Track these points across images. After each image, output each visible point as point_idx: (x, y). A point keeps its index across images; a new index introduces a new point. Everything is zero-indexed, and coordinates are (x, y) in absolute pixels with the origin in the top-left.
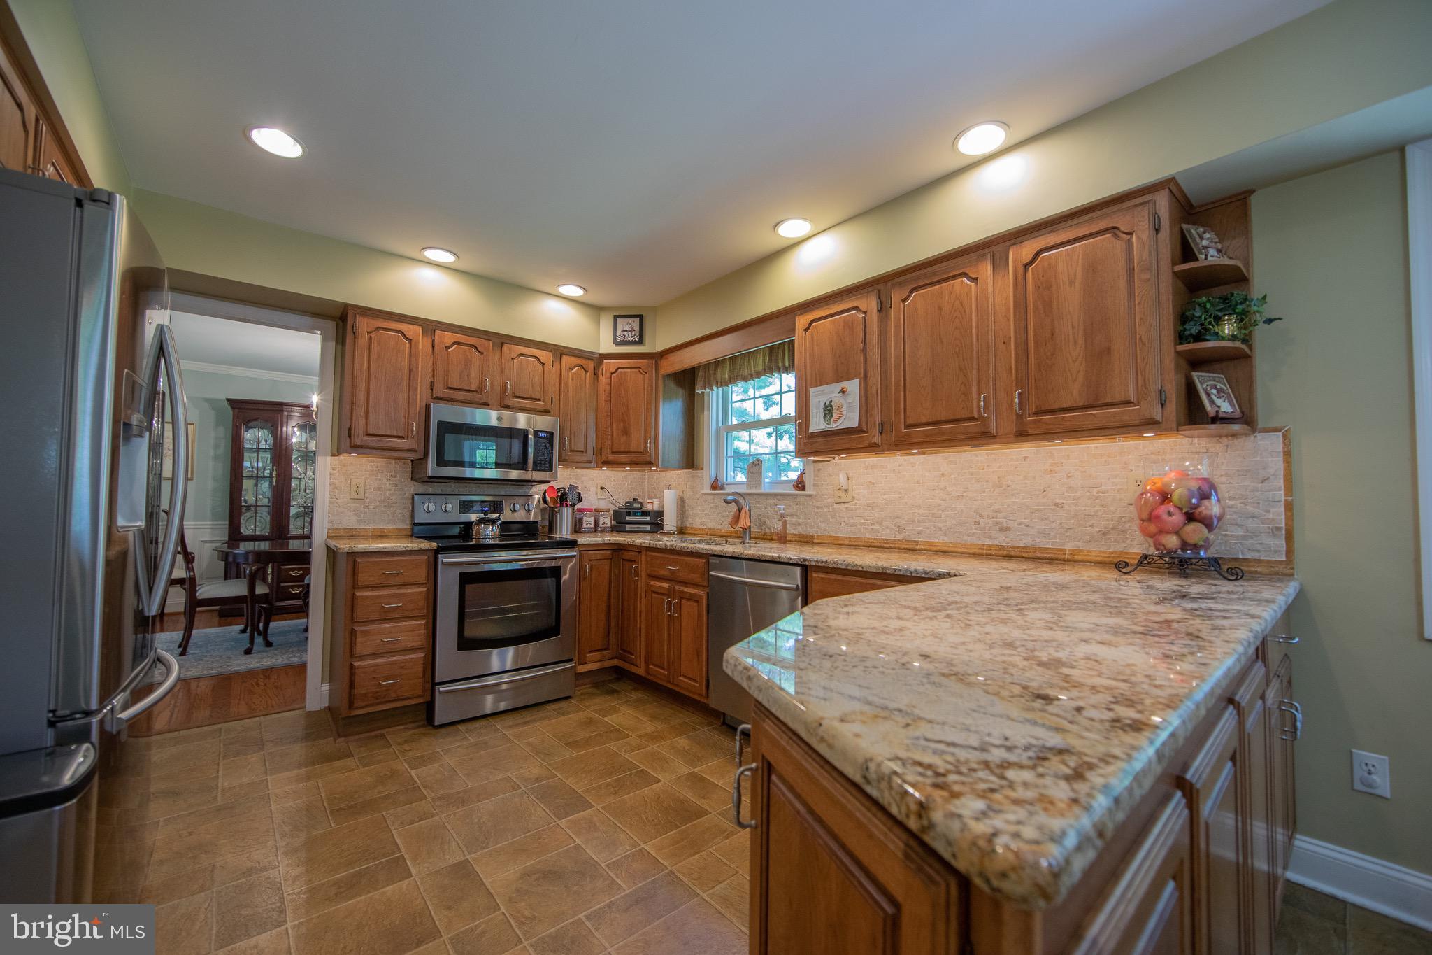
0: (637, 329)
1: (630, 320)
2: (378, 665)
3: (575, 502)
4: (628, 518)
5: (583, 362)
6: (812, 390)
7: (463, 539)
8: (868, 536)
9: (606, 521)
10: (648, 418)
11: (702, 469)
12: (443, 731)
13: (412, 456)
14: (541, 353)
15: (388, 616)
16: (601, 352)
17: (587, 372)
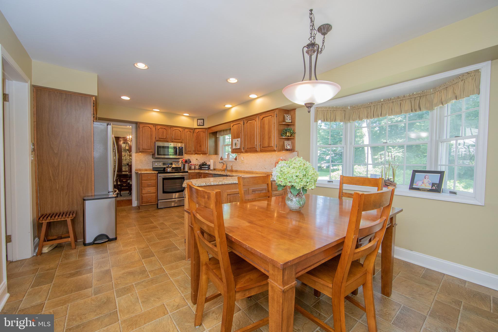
0: (203, 122)
1: (201, 120)
2: (147, 196)
3: (189, 163)
4: (202, 166)
5: (190, 130)
6: (233, 140)
7: (163, 171)
8: (246, 170)
9: (197, 167)
10: (205, 143)
11: (219, 155)
12: (160, 209)
13: (152, 153)
14: (180, 129)
15: (149, 186)
16: (194, 128)
17: (191, 132)
